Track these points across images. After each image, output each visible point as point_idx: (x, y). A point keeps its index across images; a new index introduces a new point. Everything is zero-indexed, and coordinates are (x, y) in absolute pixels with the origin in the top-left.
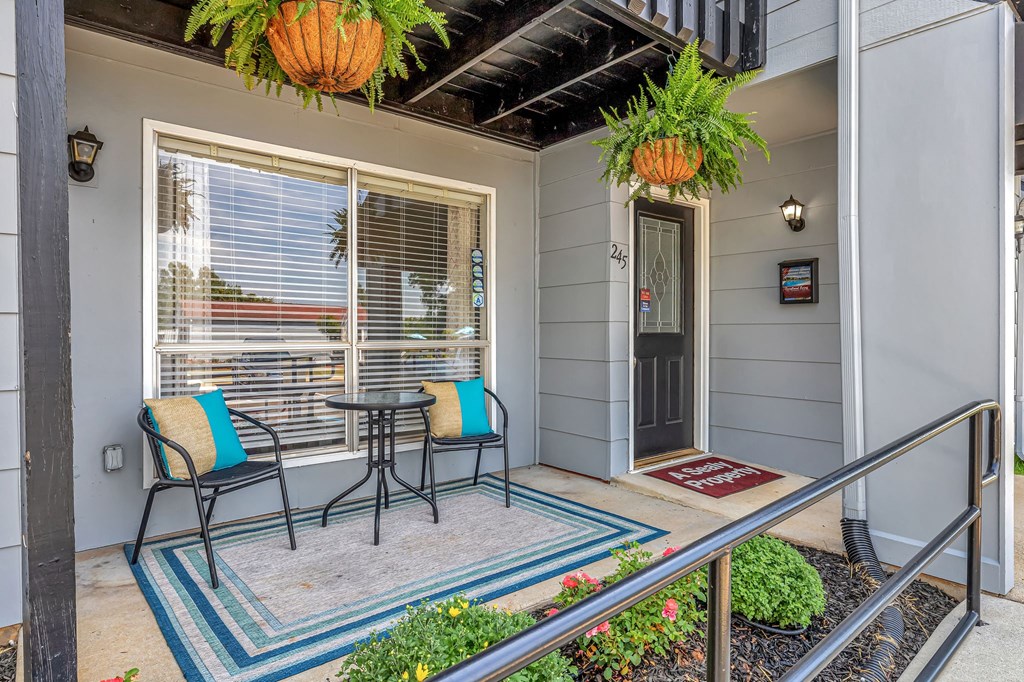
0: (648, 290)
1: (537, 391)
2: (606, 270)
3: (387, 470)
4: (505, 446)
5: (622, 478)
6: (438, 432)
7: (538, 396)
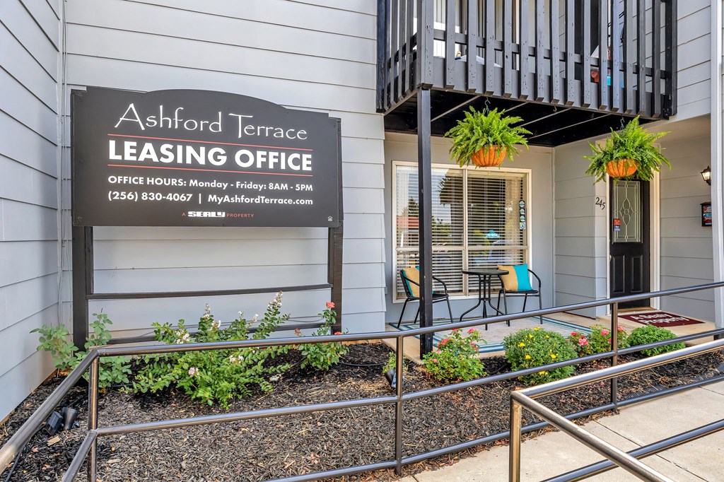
0: (619, 219)
1: (554, 272)
2: (593, 210)
3: (487, 302)
4: (539, 296)
5: (602, 317)
6: (507, 288)
7: (555, 275)
